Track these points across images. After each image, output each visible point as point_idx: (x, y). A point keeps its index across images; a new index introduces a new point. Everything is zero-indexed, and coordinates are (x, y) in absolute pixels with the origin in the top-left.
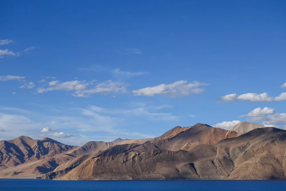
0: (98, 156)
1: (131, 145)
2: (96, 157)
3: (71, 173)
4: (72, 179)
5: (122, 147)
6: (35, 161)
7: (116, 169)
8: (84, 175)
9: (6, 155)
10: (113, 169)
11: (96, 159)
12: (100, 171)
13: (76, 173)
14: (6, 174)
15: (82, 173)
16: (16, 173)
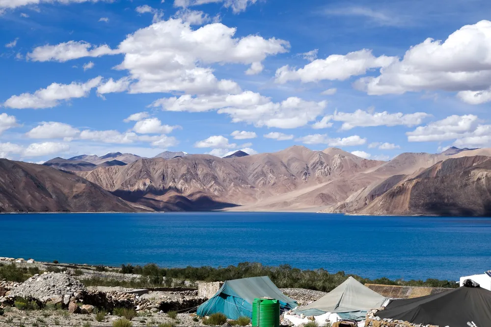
0: (417, 177)
1: (473, 159)
2: (414, 179)
3: (374, 205)
4: (377, 214)
5: (458, 163)
6: (316, 184)
7: (449, 198)
8: (395, 207)
9: (271, 175)
10: (444, 198)
11: (414, 182)
12: (422, 201)
13: (382, 205)
14: (273, 205)
15: (392, 204)
16: (285, 203)
